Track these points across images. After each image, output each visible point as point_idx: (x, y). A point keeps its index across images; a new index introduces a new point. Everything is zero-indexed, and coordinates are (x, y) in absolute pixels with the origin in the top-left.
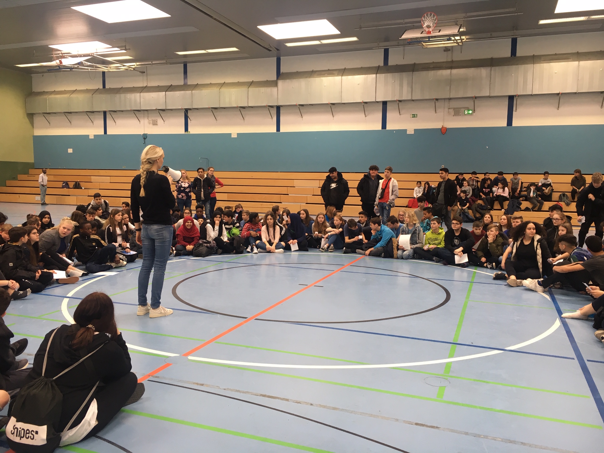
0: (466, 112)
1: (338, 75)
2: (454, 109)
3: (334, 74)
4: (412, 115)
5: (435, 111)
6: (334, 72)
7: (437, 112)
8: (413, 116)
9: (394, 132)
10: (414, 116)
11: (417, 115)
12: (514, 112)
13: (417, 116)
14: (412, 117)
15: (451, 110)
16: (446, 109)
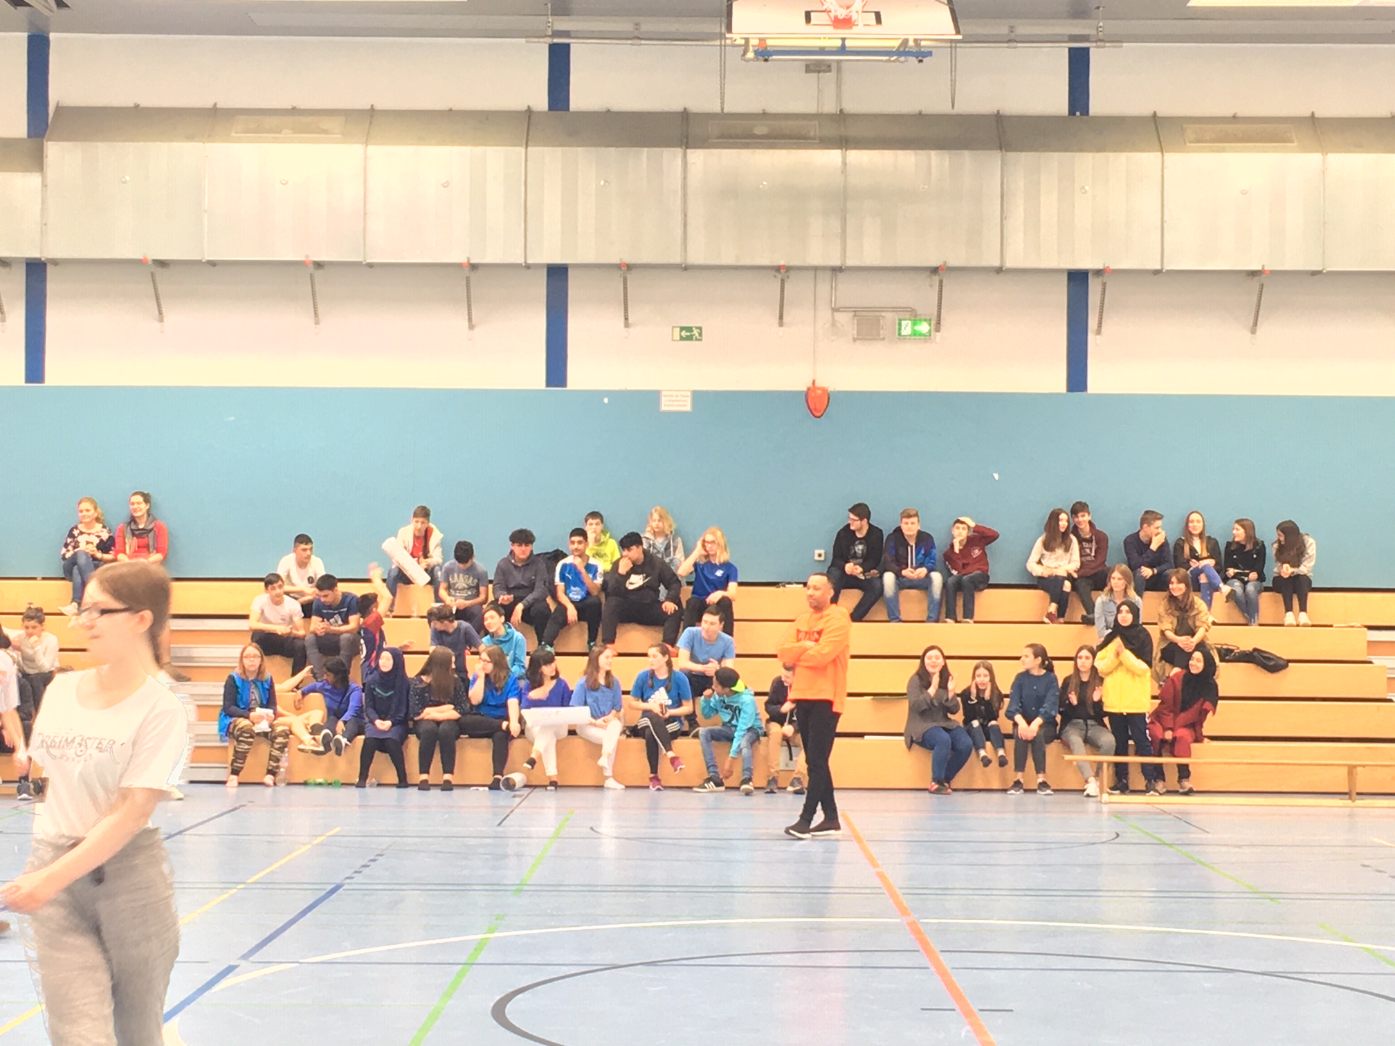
0: (907, 327)
1: (347, 137)
2: (856, 311)
3: (325, 132)
4: (682, 329)
5: (781, 317)
6: (326, 123)
7: (786, 319)
8: (684, 334)
9: (606, 400)
10: (689, 334)
11: (700, 328)
12: (1091, 337)
13: (700, 334)
14: (682, 339)
15: (844, 318)
16: (825, 314)
